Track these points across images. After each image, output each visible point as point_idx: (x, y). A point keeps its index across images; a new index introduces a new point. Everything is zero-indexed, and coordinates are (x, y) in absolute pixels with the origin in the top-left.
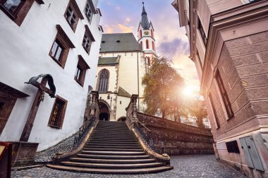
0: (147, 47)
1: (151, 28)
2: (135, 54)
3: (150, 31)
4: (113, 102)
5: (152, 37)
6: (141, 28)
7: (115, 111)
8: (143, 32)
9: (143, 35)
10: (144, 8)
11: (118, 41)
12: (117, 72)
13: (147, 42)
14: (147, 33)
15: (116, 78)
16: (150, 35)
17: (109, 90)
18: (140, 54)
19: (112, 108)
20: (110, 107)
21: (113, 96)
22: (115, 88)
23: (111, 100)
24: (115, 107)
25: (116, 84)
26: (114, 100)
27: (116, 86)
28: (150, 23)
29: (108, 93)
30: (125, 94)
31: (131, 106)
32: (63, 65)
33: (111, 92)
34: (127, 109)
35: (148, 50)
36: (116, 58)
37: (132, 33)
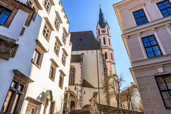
0: (105, 43)
1: (107, 27)
2: (95, 51)
3: (106, 30)
4: (79, 93)
5: (108, 34)
6: (99, 27)
7: (81, 101)
8: (101, 30)
9: (101, 33)
11: (81, 40)
12: (81, 68)
13: (104, 39)
14: (104, 31)
15: (81, 73)
17: (76, 83)
18: (99, 51)
19: (79, 98)
20: (77, 97)
21: (79, 88)
22: (80, 81)
23: (78, 91)
24: (81, 97)
25: (81, 78)
26: (80, 91)
27: (81, 80)
28: (107, 22)
29: (75, 85)
30: (88, 85)
31: (93, 99)
32: (53, 80)
33: (77, 85)
34: (90, 100)
35: (105, 45)
36: (80, 55)
37: (91, 31)
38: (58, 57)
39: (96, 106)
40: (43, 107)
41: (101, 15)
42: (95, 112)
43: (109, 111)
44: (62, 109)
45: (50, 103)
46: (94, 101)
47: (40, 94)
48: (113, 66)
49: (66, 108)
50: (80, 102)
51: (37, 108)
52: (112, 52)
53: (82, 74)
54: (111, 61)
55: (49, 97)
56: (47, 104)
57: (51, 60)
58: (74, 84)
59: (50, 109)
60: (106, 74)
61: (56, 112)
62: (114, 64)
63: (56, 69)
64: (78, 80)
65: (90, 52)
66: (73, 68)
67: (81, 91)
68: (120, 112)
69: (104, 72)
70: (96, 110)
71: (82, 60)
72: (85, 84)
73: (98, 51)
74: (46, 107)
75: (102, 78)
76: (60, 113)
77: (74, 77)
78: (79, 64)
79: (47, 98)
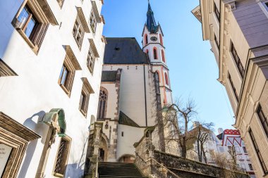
0: (155, 58)
1: (159, 32)
2: (140, 67)
3: (158, 36)
4: (113, 133)
5: (161, 44)
6: (147, 32)
7: (116, 147)
8: (150, 36)
9: (149, 41)
10: (149, 5)
11: (117, 49)
12: (118, 91)
13: (155, 51)
14: (154, 39)
15: (116, 101)
16: (159, 41)
17: (107, 116)
18: (148, 68)
19: (112, 142)
20: (109, 140)
21: (113, 125)
22: (115, 114)
23: (110, 131)
24: (116, 141)
25: (117, 108)
26: (114, 130)
27: (116, 111)
28: (159, 25)
29: (106, 121)
30: (128, 122)
31: (144, 141)
32: (69, 93)
33: (110, 120)
34: (136, 145)
35: (156, 61)
36: (116, 72)
37: (134, 38)
38: (80, 49)
39: (151, 152)
40: (40, 145)
41: (150, 15)
42: (150, 164)
43: (171, 163)
44: (85, 157)
45: (58, 139)
46: (147, 143)
47: (34, 115)
48: (168, 93)
49: (91, 156)
50: (115, 150)
51: (22, 149)
52: (166, 71)
53: (118, 101)
54: (166, 86)
55: (56, 124)
56: (52, 139)
57: (65, 47)
58: (104, 119)
59: (59, 155)
60: (159, 104)
61: (72, 163)
62: (170, 90)
63: (74, 73)
64: (111, 112)
65: (132, 67)
66: (104, 92)
67: (116, 130)
68: (189, 167)
69: (157, 99)
70: (151, 160)
71: (119, 79)
72: (123, 119)
73: (146, 66)
74: (47, 146)
75: (152, 109)
76: (81, 164)
77: (104, 107)
78: (114, 85)
79: (51, 127)
